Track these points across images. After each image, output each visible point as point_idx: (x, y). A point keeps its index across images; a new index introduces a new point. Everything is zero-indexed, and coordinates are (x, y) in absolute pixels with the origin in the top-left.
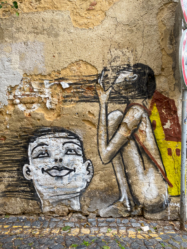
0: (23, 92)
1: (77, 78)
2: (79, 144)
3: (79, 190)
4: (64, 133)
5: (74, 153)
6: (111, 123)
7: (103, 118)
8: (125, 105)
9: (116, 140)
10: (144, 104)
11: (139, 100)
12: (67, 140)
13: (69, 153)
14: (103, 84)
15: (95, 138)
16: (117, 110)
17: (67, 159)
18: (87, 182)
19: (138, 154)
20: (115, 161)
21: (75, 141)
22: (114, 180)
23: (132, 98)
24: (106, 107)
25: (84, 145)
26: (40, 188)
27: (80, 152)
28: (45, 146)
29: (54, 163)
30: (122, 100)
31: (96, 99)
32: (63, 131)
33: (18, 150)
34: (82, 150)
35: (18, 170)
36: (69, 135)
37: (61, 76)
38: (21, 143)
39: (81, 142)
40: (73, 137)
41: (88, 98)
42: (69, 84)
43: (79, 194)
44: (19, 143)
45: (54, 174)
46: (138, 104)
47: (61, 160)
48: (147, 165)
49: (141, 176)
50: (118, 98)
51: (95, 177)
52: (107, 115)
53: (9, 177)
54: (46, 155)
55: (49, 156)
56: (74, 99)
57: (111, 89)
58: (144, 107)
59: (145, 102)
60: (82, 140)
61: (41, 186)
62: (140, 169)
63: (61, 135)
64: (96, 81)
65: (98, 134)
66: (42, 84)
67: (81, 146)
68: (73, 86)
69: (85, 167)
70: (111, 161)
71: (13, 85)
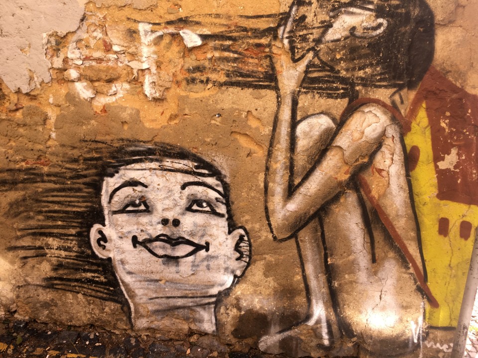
0: (86, 52)
1: (224, 21)
2: (220, 189)
3: (215, 291)
4: (185, 162)
5: (208, 209)
6: (302, 144)
7: (284, 130)
8: (343, 103)
9: (313, 186)
10: (393, 102)
11: (382, 90)
12: (191, 179)
13: (195, 207)
14: (291, 42)
15: (262, 176)
16: (322, 113)
17: (189, 222)
18: (235, 276)
19: (361, 225)
20: (305, 236)
21: (211, 181)
22: (299, 277)
23: (365, 85)
24: (295, 103)
25: (233, 194)
26: (128, 279)
27: (222, 209)
28: (139, 188)
29: (160, 226)
30: (337, 89)
31: (271, 80)
33: (79, 190)
34: (228, 204)
35: (79, 234)
36: (197, 167)
37: (182, 13)
38: (85, 176)
40: (206, 172)
41: (248, 76)
43: (214, 299)
44: (79, 177)
45: (160, 252)
46: (377, 102)
47: (176, 223)
48: (379, 252)
49: (362, 276)
50: (328, 81)
51: (252, 267)
52: (294, 124)
53: (59, 248)
54: (142, 207)
55: (148, 210)
56: (213, 76)
57: (310, 55)
59: (397, 98)
60: (227, 180)
61: (130, 273)
62: (363, 259)
63: (177, 166)
64: (272, 32)
65: (267, 169)
66: (132, 34)
67: (226, 195)
68: (212, 44)
69: (231, 242)
70: (294, 235)
71: (62, 32)
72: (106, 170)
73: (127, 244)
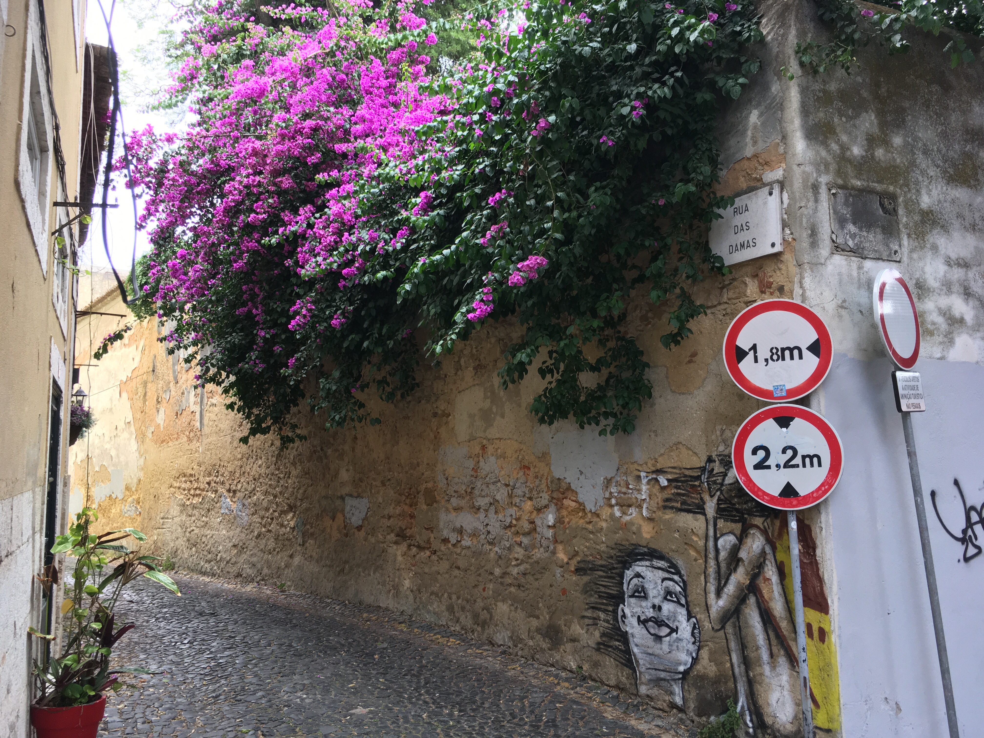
0: (619, 488)
1: (678, 471)
2: (681, 584)
3: (682, 668)
4: (663, 562)
5: (675, 599)
6: (723, 555)
7: (711, 543)
8: (739, 525)
9: (730, 589)
10: (764, 527)
11: (758, 518)
12: (667, 575)
13: (669, 597)
14: (708, 485)
15: (702, 578)
16: (730, 532)
17: (667, 607)
18: (693, 658)
19: (761, 623)
20: (729, 629)
21: (676, 577)
22: (728, 665)
23: (749, 514)
24: (715, 525)
25: (689, 588)
26: (636, 650)
27: (683, 601)
28: (640, 579)
29: (651, 610)
30: (735, 516)
32: (661, 557)
33: (613, 578)
34: (686, 597)
35: (614, 610)
36: (669, 567)
37: (659, 466)
38: (617, 568)
39: (684, 582)
40: (673, 571)
41: (690, 505)
42: (668, 480)
43: (681, 676)
44: (614, 568)
45: (652, 631)
46: (758, 527)
47: (660, 608)
48: (775, 650)
49: (767, 669)
50: (728, 511)
51: (702, 651)
52: (716, 539)
53: (604, 621)
54: (642, 594)
55: (645, 597)
56: (675, 504)
57: (718, 493)
58: (764, 532)
59: (766, 524)
60: (685, 578)
61: (637, 645)
63: (659, 565)
65: (705, 573)
66: (639, 477)
67: (684, 589)
68: (674, 484)
69: (689, 629)
70: (723, 627)
71: (609, 477)
72: (626, 565)
73: (635, 622)
